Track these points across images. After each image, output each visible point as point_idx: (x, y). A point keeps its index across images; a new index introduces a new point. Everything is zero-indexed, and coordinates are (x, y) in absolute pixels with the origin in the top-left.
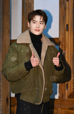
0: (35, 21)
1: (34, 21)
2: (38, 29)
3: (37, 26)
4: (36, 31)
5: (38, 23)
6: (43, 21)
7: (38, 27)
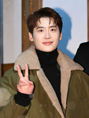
0: (42, 27)
1: (39, 27)
2: (49, 40)
3: (46, 35)
4: (46, 44)
5: (46, 30)
6: (55, 25)
7: (48, 37)
